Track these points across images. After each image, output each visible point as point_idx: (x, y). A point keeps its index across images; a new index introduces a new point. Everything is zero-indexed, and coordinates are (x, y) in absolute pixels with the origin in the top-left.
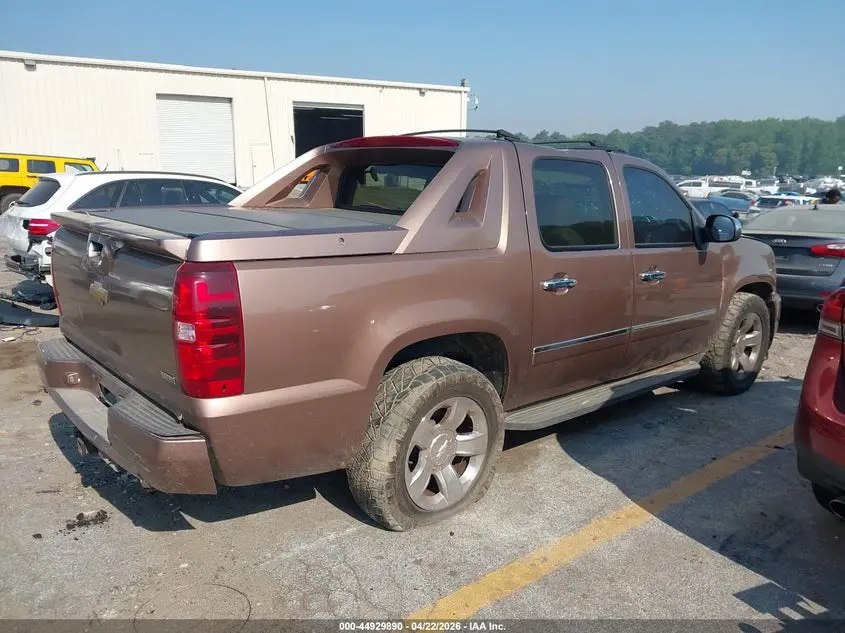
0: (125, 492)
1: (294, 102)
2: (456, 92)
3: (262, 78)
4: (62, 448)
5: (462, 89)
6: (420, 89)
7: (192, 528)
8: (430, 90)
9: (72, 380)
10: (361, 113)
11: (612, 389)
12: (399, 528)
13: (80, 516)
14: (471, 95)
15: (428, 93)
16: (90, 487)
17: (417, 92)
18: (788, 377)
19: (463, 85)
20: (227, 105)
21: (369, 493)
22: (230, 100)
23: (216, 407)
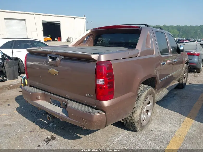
0: (55, 129)
1: (42, 21)
2: (83, 18)
3: (33, 14)
4: (26, 118)
5: (84, 18)
6: (74, 18)
7: (82, 138)
8: (77, 18)
9: (39, 98)
10: (59, 24)
11: (167, 89)
12: (139, 131)
13: (47, 138)
14: (86, 19)
15: (76, 19)
16: (43, 129)
17: (73, 18)
18: (190, 83)
19: (84, 17)
20: (24, 21)
21: (133, 123)
22: (25, 20)
23: (106, 103)
